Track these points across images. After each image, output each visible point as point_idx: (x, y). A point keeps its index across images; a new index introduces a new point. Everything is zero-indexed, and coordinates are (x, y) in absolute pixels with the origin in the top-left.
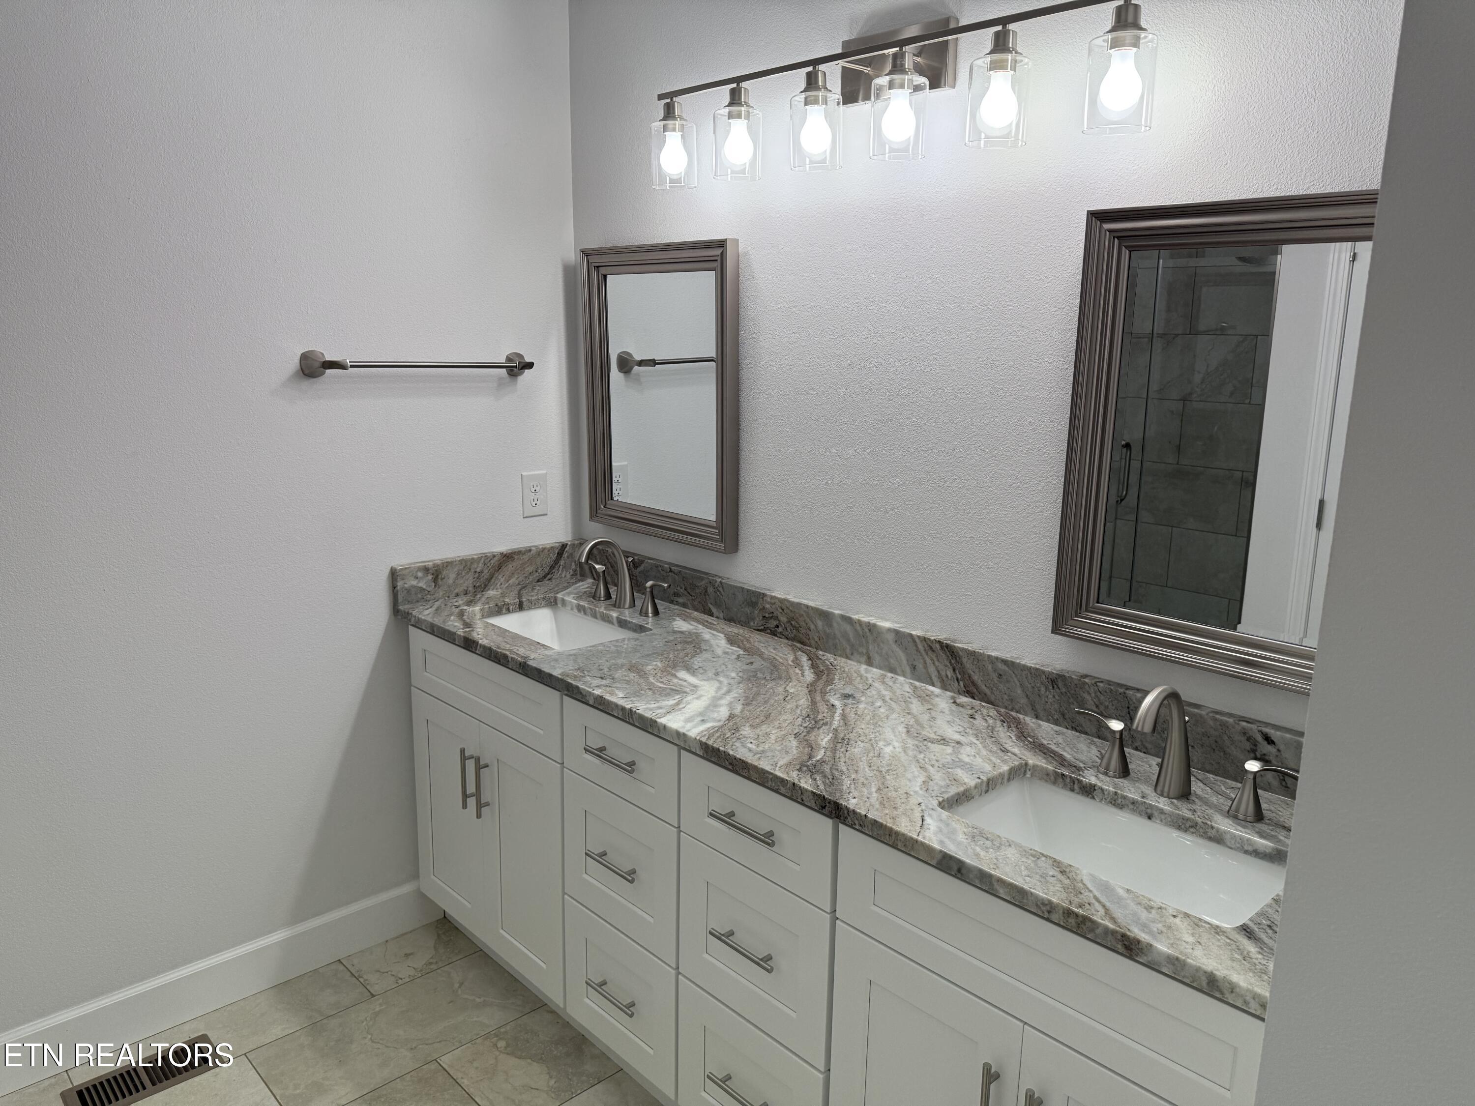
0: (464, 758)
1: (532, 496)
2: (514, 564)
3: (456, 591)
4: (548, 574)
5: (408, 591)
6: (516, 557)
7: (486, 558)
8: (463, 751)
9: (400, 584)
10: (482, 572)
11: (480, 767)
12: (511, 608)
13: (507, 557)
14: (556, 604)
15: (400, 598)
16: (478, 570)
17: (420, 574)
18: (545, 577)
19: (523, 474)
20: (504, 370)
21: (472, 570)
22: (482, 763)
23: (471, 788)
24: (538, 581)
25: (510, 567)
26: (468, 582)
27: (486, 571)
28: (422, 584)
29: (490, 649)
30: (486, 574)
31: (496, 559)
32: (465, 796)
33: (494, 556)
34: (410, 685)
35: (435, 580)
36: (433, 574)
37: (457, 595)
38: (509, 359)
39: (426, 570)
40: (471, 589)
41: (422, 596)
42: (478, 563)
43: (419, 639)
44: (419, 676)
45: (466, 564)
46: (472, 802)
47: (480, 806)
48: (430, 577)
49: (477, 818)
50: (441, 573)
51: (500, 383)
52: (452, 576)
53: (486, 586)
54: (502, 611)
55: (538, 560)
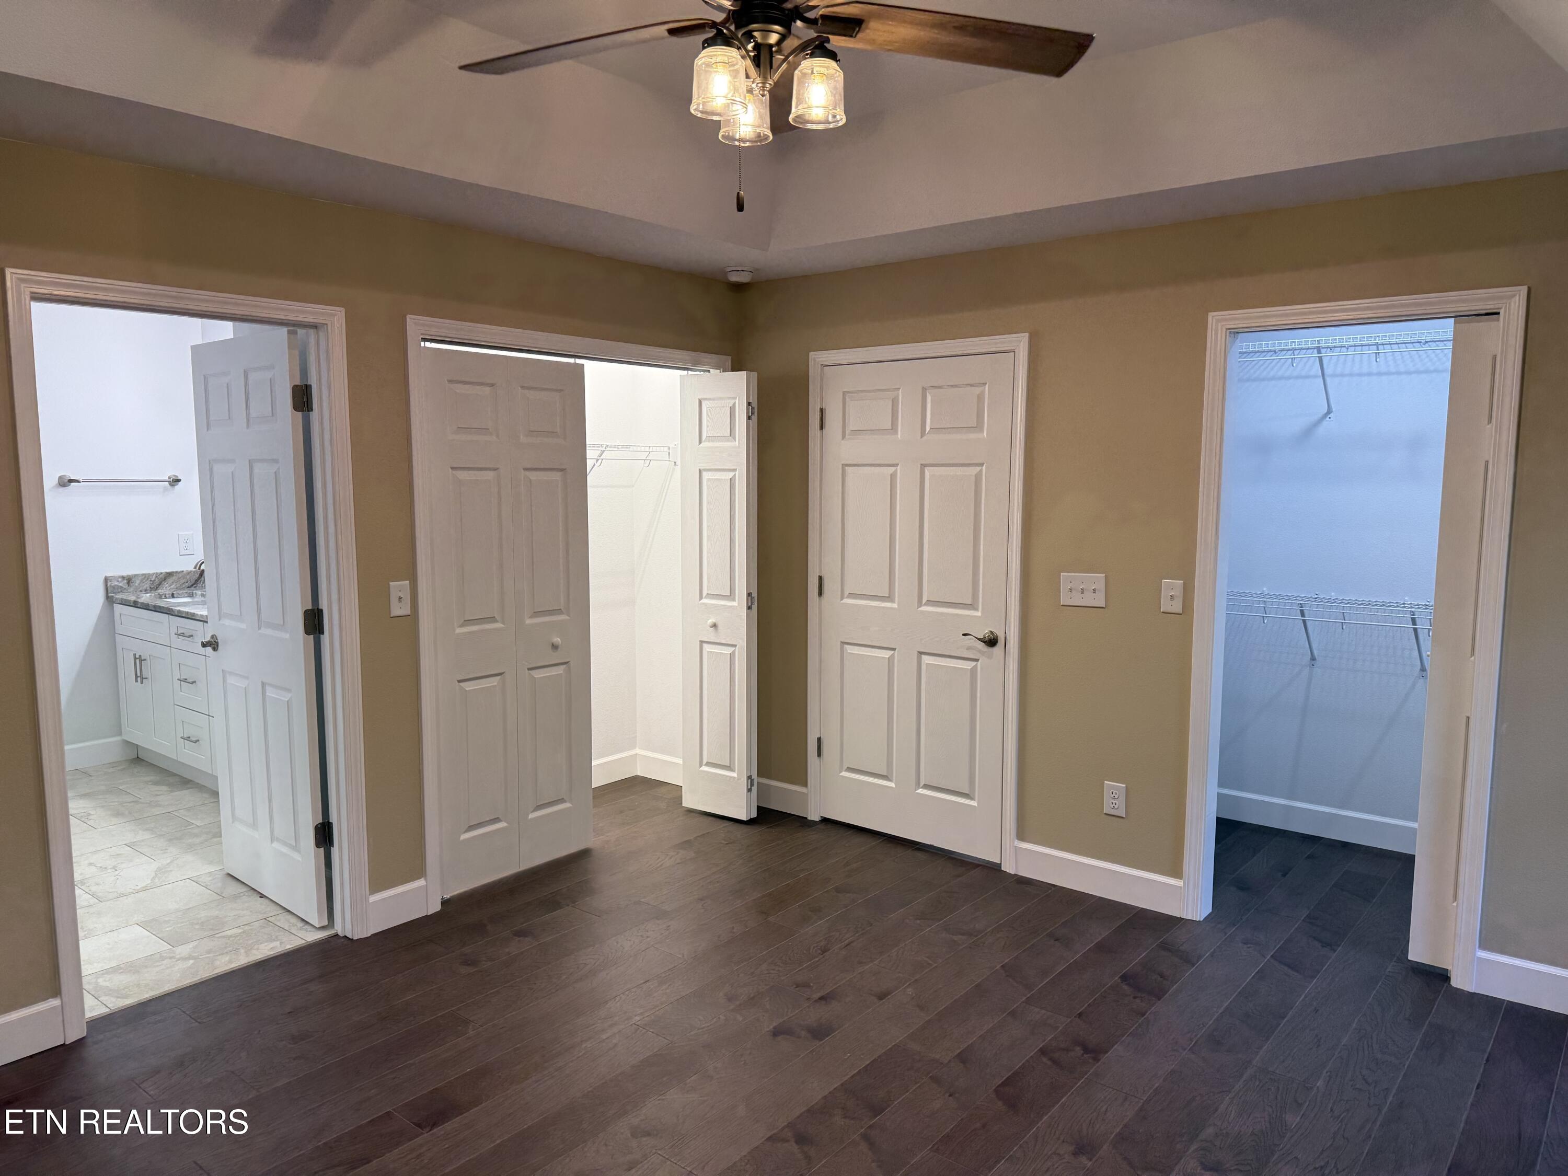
0: (135, 659)
1: (184, 545)
2: (174, 578)
3: (141, 589)
4: (194, 584)
5: (114, 587)
6: (175, 574)
7: (157, 575)
8: (135, 655)
9: (109, 584)
10: (155, 580)
11: (141, 661)
12: (167, 596)
13: (170, 574)
14: (193, 596)
15: (109, 591)
16: (152, 580)
17: (120, 580)
18: (192, 586)
19: (179, 533)
20: (167, 483)
21: (149, 580)
22: (142, 658)
23: (139, 675)
24: (188, 587)
25: (170, 580)
26: (147, 585)
27: (157, 580)
28: (120, 585)
29: (143, 603)
30: (157, 582)
31: (162, 575)
32: (136, 677)
33: (162, 573)
34: (115, 633)
35: (128, 583)
36: (127, 580)
37: (141, 591)
38: (169, 478)
39: (123, 578)
40: (148, 588)
41: (121, 590)
42: (152, 576)
43: (118, 608)
44: (119, 628)
45: (146, 577)
46: (139, 679)
47: (142, 679)
48: (126, 581)
49: (141, 683)
50: (131, 580)
51: (165, 489)
52: (138, 582)
53: (157, 588)
54: (162, 597)
55: (188, 577)
